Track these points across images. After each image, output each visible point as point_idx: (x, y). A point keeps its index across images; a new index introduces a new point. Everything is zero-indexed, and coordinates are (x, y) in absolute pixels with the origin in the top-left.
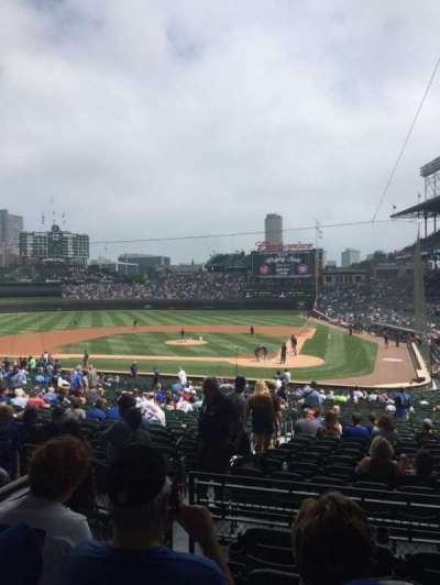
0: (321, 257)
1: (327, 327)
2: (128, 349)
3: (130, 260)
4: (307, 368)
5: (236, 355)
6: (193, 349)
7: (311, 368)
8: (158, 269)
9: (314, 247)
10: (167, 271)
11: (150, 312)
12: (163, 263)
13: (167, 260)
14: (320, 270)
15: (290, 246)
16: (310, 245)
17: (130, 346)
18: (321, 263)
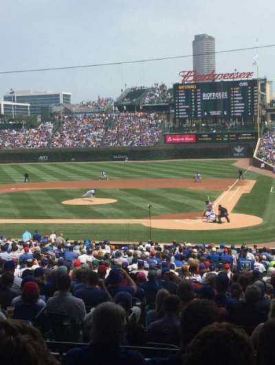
0: (264, 90)
1: (270, 178)
2: (16, 212)
3: (21, 99)
4: (241, 230)
5: (149, 215)
6: (97, 210)
7: (246, 229)
8: (55, 109)
9: (254, 77)
10: (67, 111)
11: (46, 165)
12: (61, 101)
13: (67, 97)
14: (263, 106)
15: (224, 76)
16: (250, 74)
17: (19, 208)
18: (263, 97)
